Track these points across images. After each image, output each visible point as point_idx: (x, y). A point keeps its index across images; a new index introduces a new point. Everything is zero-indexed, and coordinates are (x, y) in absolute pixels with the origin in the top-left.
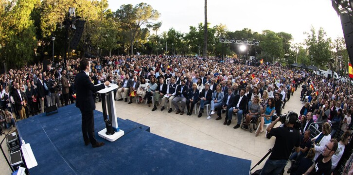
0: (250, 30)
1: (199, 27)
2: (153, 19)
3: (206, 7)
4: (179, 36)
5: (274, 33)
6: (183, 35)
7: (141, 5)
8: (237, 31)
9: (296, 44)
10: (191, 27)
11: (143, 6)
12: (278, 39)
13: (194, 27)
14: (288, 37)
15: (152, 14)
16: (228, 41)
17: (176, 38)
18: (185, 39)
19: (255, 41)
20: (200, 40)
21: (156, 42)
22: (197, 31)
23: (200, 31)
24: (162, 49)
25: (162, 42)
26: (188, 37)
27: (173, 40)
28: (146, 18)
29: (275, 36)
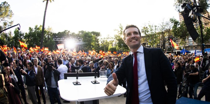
0: (69, 32)
1: (35, 29)
2: (8, 18)
3: (45, 12)
4: (21, 35)
5: (89, 32)
6: (24, 34)
7: (4, 3)
8: (59, 33)
9: (101, 39)
10: (30, 28)
11: (6, 4)
12: (92, 36)
13: (32, 28)
14: (98, 34)
15: (8, 13)
16: (59, 40)
17: (19, 37)
18: (25, 37)
19: (79, 38)
20: (35, 39)
21: (5, 39)
22: (33, 32)
23: (35, 31)
24: (10, 45)
25: (9, 40)
26: (27, 36)
27: (17, 38)
28: (5, 16)
29: (90, 35)
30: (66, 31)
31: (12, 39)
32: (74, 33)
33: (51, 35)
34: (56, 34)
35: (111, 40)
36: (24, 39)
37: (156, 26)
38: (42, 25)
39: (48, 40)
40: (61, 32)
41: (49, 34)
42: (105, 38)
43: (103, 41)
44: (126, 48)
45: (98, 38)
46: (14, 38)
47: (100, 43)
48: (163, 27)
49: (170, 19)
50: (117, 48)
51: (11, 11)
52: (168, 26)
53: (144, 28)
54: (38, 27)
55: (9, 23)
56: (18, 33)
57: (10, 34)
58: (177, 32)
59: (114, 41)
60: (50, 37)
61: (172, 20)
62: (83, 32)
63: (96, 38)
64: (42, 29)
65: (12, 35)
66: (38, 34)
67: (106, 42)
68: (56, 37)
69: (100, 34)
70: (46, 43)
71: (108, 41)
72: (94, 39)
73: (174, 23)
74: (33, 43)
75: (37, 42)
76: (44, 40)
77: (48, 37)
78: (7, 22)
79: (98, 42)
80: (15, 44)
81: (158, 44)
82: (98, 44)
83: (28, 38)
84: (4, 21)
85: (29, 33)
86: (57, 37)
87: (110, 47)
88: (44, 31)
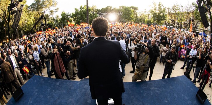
0: (111, 7)
1: (80, 8)
2: (53, 7)
4: (68, 16)
5: (128, 7)
6: (70, 14)
8: (103, 9)
12: (131, 10)
13: (77, 9)
14: (135, 9)
15: (53, 3)
16: (103, 15)
17: (66, 17)
18: (72, 17)
19: (120, 13)
20: (82, 17)
21: (53, 22)
22: (79, 11)
23: (81, 11)
24: (59, 25)
25: (57, 21)
26: (74, 16)
27: (65, 18)
28: (49, 6)
29: (129, 9)
30: (108, 7)
31: (60, 20)
32: (115, 8)
33: (95, 11)
34: (100, 10)
35: (148, 14)
36: (71, 18)
37: (182, 7)
38: (86, 5)
39: (93, 15)
40: (104, 8)
41: (94, 11)
42: (142, 12)
43: (141, 14)
44: (159, 22)
45: (137, 11)
46: (61, 19)
47: (138, 16)
48: (189, 8)
49: (192, 3)
50: (152, 21)
51: (55, 1)
52: (192, 8)
53: (174, 6)
54: (83, 7)
55: (54, 10)
56: (65, 15)
57: (57, 17)
58: (197, 15)
59: (150, 14)
60: (94, 12)
61: (194, 4)
62: (123, 7)
63: (135, 12)
64: (86, 8)
65: (59, 18)
66: (83, 12)
67: (144, 16)
68: (99, 13)
69: (138, 8)
70: (91, 18)
71: (145, 14)
72: (133, 13)
73: (195, 7)
74: (80, 20)
75: (84, 18)
76: (89, 16)
77: (93, 13)
78: (52, 10)
79: (136, 15)
80: (63, 23)
81: (186, 22)
82: (137, 17)
83: (75, 17)
84: (49, 10)
85: (75, 13)
86: (101, 13)
87: (146, 19)
88: (89, 9)
